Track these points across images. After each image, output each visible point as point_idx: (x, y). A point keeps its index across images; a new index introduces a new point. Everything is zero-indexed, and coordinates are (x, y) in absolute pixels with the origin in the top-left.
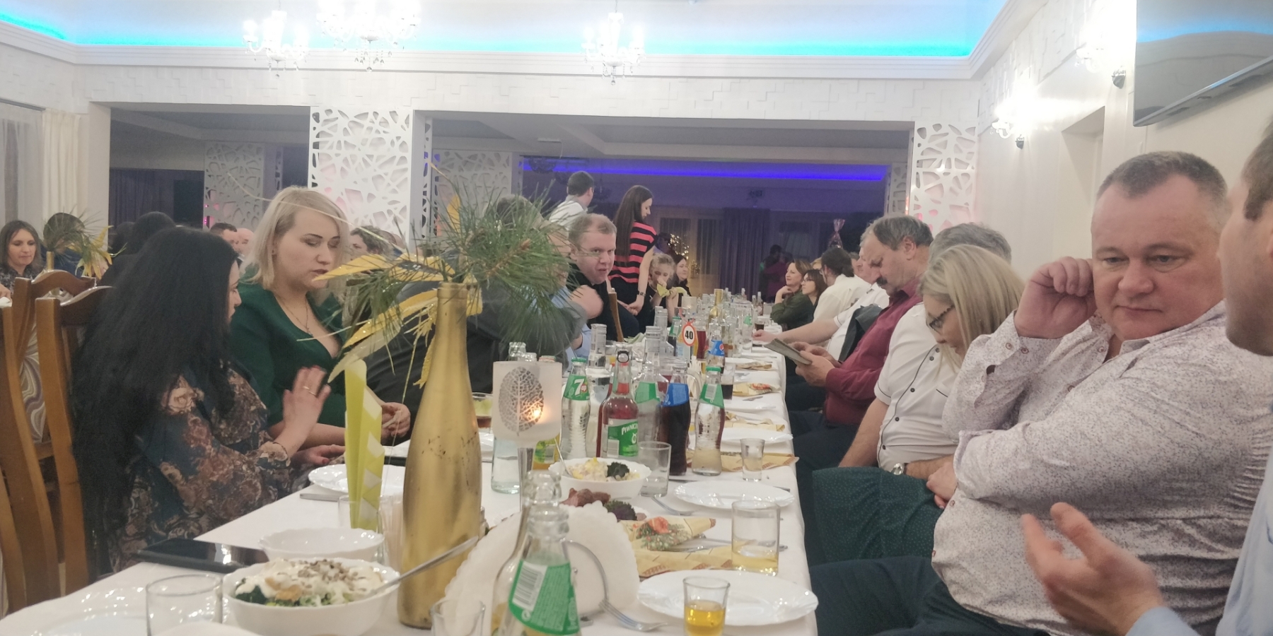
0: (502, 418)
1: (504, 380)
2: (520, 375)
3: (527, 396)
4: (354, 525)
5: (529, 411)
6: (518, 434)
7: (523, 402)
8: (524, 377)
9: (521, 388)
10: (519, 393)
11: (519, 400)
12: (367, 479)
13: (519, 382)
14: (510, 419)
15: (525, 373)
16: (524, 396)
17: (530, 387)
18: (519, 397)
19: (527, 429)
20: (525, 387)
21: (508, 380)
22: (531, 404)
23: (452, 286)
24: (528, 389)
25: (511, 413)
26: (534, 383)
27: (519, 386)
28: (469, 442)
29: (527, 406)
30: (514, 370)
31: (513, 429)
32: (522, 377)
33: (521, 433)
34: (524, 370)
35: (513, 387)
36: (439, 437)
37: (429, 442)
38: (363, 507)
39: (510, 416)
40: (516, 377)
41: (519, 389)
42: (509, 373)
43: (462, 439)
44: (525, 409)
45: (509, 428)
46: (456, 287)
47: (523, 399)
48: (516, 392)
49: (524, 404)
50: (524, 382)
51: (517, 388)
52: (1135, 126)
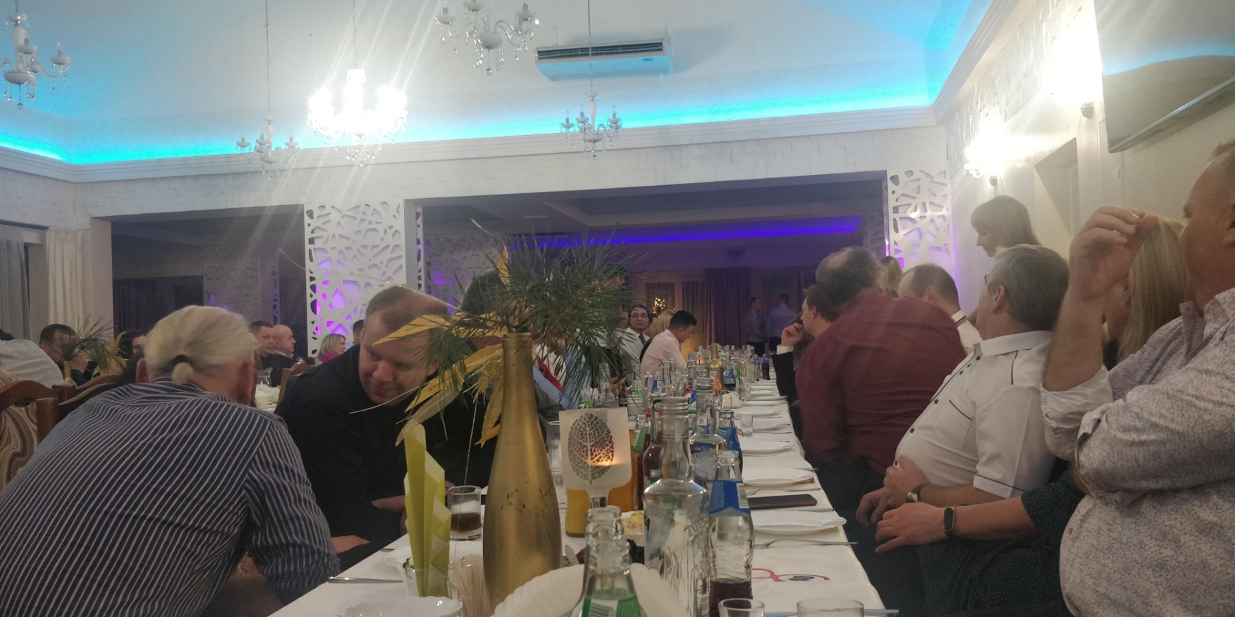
0: (573, 467)
1: (572, 428)
2: (587, 422)
3: (597, 443)
5: (600, 457)
6: (591, 482)
7: (593, 449)
8: (592, 422)
9: (590, 434)
10: (588, 440)
11: (589, 448)
13: (588, 429)
14: (582, 468)
15: (593, 419)
16: (593, 443)
17: (598, 433)
18: (589, 444)
19: (599, 476)
20: (595, 434)
21: (576, 428)
22: (601, 450)
23: (518, 337)
25: (582, 461)
26: (603, 429)
27: (588, 432)
28: (547, 493)
29: (597, 453)
30: (581, 417)
31: (585, 477)
34: (591, 415)
35: (582, 434)
36: (517, 490)
38: (432, 576)
39: (581, 465)
40: (584, 423)
41: (588, 436)
42: (577, 421)
43: (540, 490)
44: (596, 456)
45: (581, 477)
47: (592, 446)
48: (585, 440)
49: (595, 451)
50: (592, 428)
52: (1111, 152)
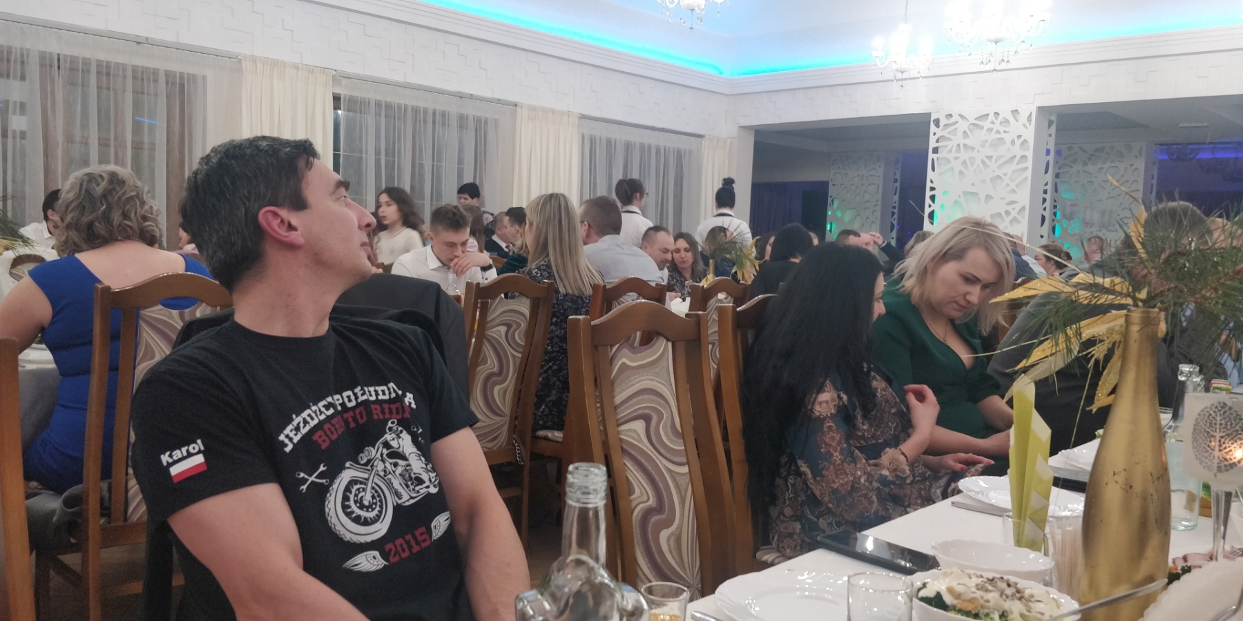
0: (1196, 455)
1: (1199, 415)
2: (1219, 411)
3: (1228, 435)
4: (1019, 543)
5: (1231, 451)
6: (1215, 475)
7: (1223, 440)
8: (1224, 413)
9: (1221, 424)
10: (1218, 430)
11: (1218, 438)
12: (1034, 501)
13: (1219, 418)
14: (1206, 458)
15: (1227, 409)
16: (1224, 434)
17: (1231, 424)
18: (1218, 435)
19: (1227, 470)
20: (1226, 425)
21: (1204, 415)
22: (1233, 444)
23: (1143, 312)
24: (1229, 427)
25: (1207, 451)
26: (1238, 421)
27: (1218, 422)
28: (1159, 478)
29: (1227, 445)
30: (1212, 405)
31: (1209, 468)
32: (1222, 412)
33: (1219, 475)
34: (1225, 404)
35: (1211, 423)
36: (1125, 470)
37: (1114, 474)
38: (1029, 527)
39: (1206, 455)
40: (1214, 412)
41: (1218, 426)
42: (1206, 408)
43: (1151, 474)
44: (1225, 448)
45: (1204, 467)
46: (1149, 312)
47: (1222, 437)
48: (1214, 429)
49: (1224, 443)
50: (1225, 418)
51: (1215, 424)
